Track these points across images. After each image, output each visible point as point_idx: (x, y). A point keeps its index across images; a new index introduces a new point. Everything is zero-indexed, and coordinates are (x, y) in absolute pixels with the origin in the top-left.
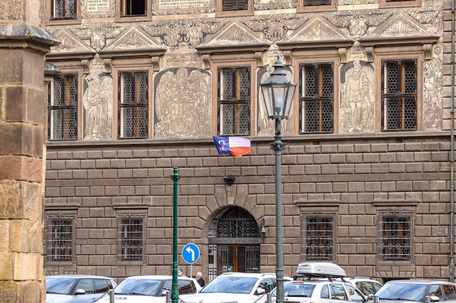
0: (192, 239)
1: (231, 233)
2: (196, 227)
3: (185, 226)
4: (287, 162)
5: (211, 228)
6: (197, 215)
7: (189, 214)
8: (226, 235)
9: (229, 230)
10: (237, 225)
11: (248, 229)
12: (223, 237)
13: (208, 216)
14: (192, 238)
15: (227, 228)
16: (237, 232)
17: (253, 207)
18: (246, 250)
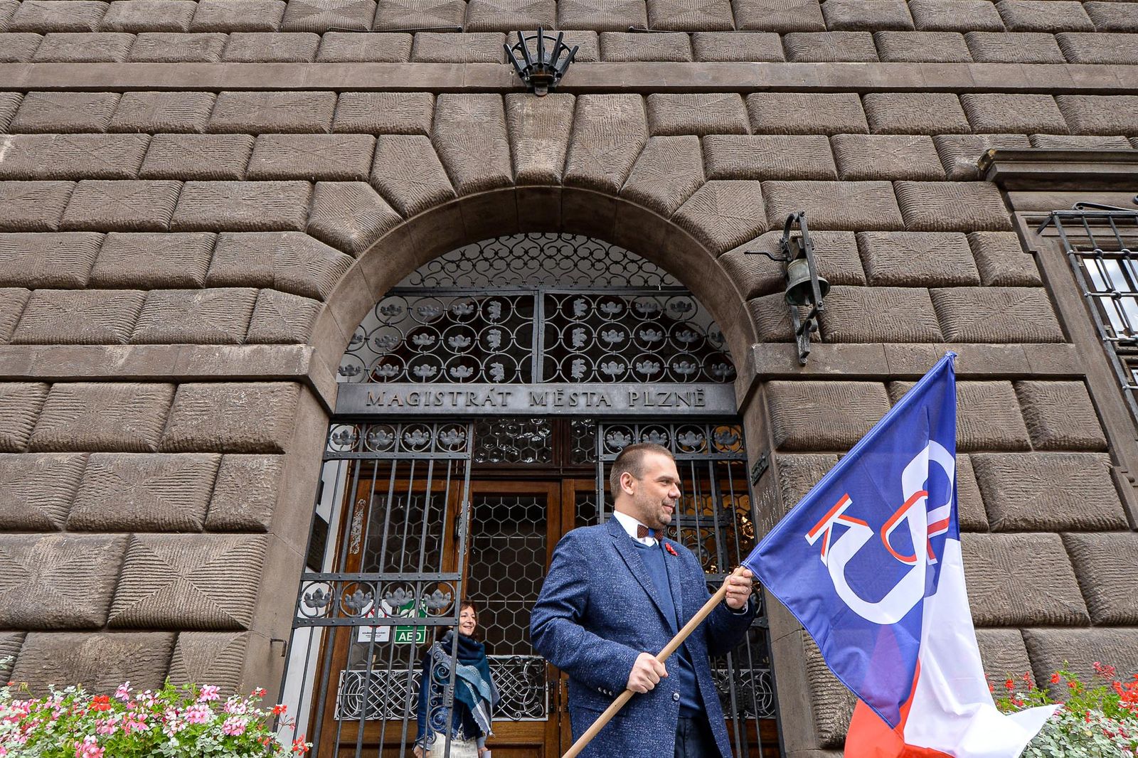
0: (226, 349)
1: (497, 359)
2: (271, 284)
3: (198, 276)
4: (862, 18)
5: (360, 332)
6: (297, 218)
7: (243, 214)
8: (462, 371)
9: (485, 343)
10: (539, 322)
11: (613, 337)
12: (442, 380)
13: (372, 225)
14: (231, 342)
15: (467, 333)
16: (538, 352)
17: (690, 186)
18: (603, 457)
